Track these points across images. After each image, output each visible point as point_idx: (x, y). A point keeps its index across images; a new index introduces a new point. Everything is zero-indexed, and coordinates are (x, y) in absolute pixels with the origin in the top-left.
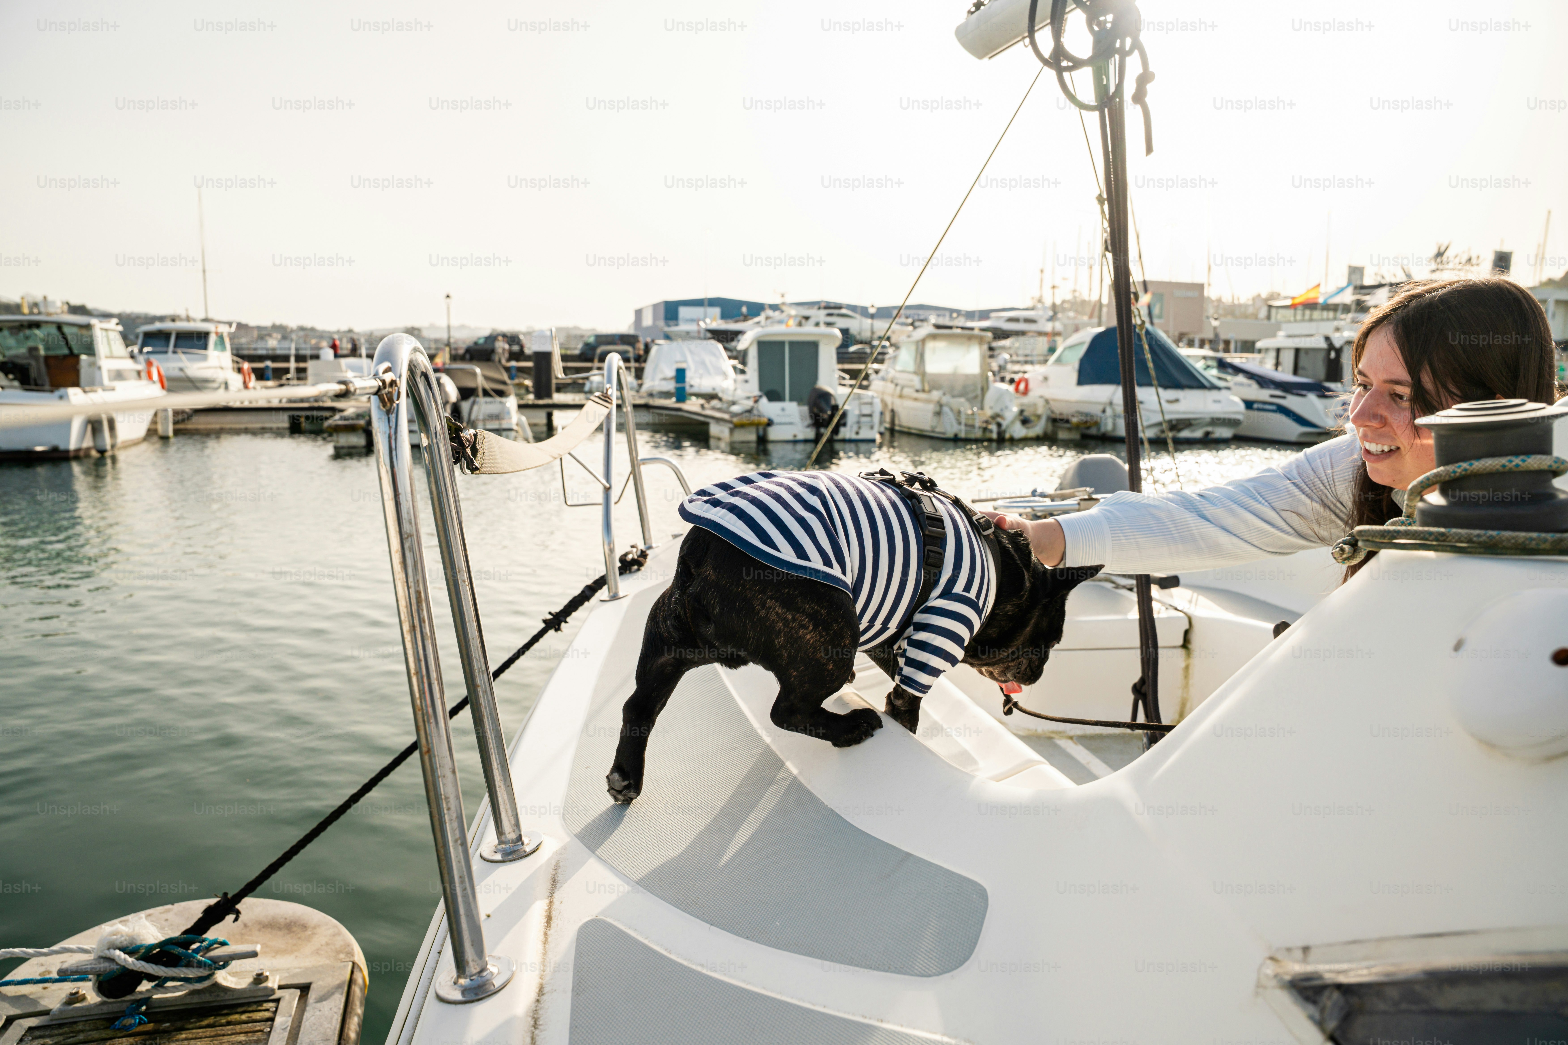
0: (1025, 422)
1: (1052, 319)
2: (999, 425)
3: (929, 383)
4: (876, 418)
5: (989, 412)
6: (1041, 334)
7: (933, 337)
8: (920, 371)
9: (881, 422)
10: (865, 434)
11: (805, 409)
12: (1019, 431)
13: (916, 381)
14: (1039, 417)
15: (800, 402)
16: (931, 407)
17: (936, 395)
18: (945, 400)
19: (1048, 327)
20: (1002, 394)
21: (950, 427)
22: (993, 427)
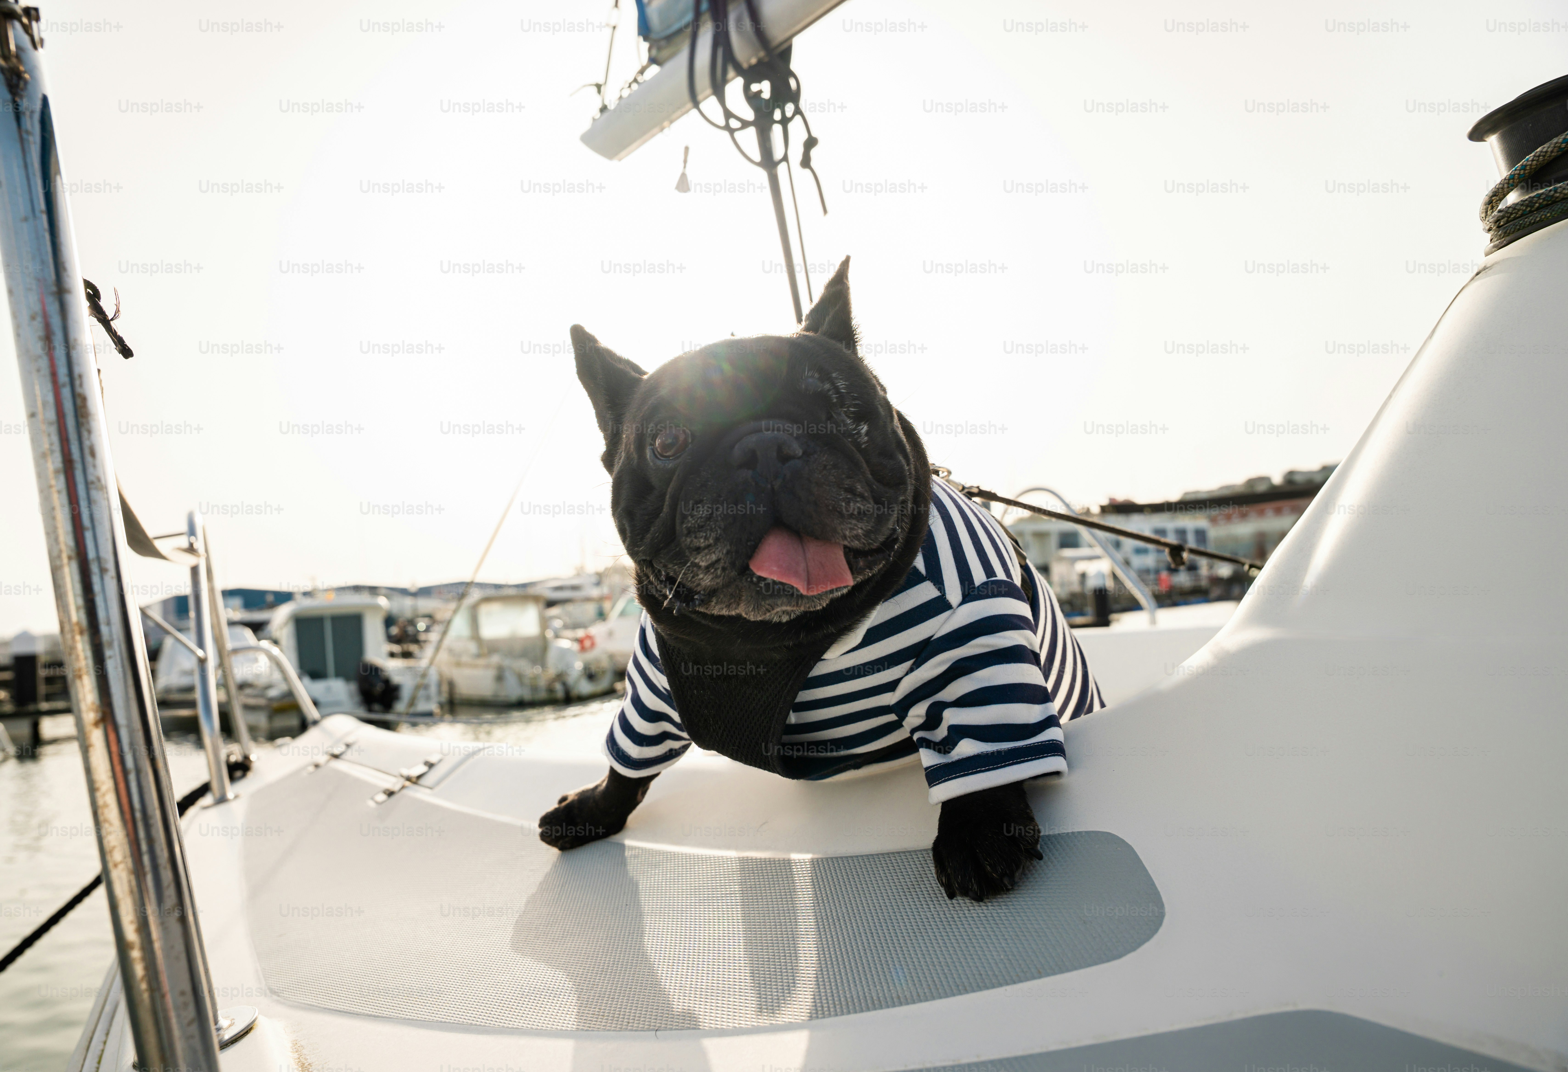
0: (591, 676)
1: (598, 584)
2: (564, 684)
3: (487, 648)
4: (433, 689)
5: (552, 671)
6: (588, 600)
7: (487, 600)
8: (475, 636)
9: (440, 692)
10: (422, 707)
11: (353, 687)
12: (585, 687)
13: (472, 647)
14: (604, 672)
15: (347, 678)
16: (491, 674)
17: (495, 659)
18: (507, 662)
19: (595, 592)
20: (564, 652)
21: (513, 691)
22: (558, 687)
